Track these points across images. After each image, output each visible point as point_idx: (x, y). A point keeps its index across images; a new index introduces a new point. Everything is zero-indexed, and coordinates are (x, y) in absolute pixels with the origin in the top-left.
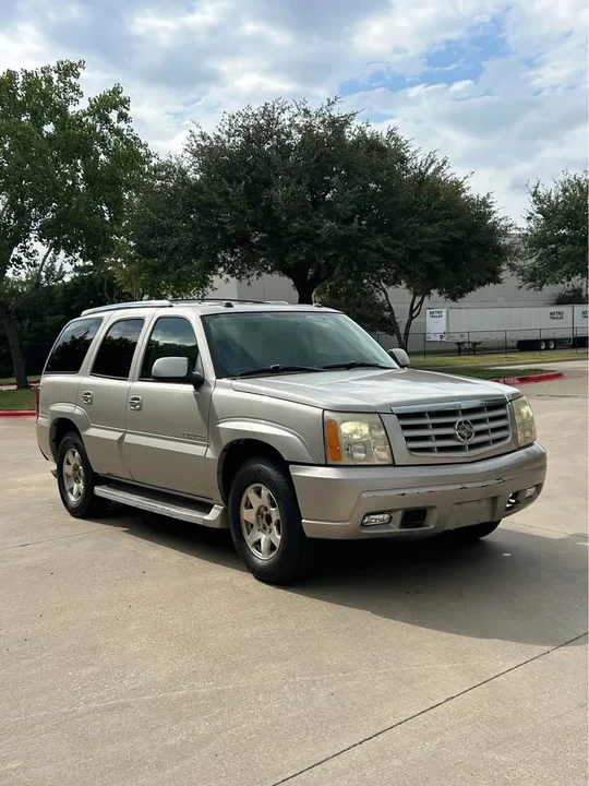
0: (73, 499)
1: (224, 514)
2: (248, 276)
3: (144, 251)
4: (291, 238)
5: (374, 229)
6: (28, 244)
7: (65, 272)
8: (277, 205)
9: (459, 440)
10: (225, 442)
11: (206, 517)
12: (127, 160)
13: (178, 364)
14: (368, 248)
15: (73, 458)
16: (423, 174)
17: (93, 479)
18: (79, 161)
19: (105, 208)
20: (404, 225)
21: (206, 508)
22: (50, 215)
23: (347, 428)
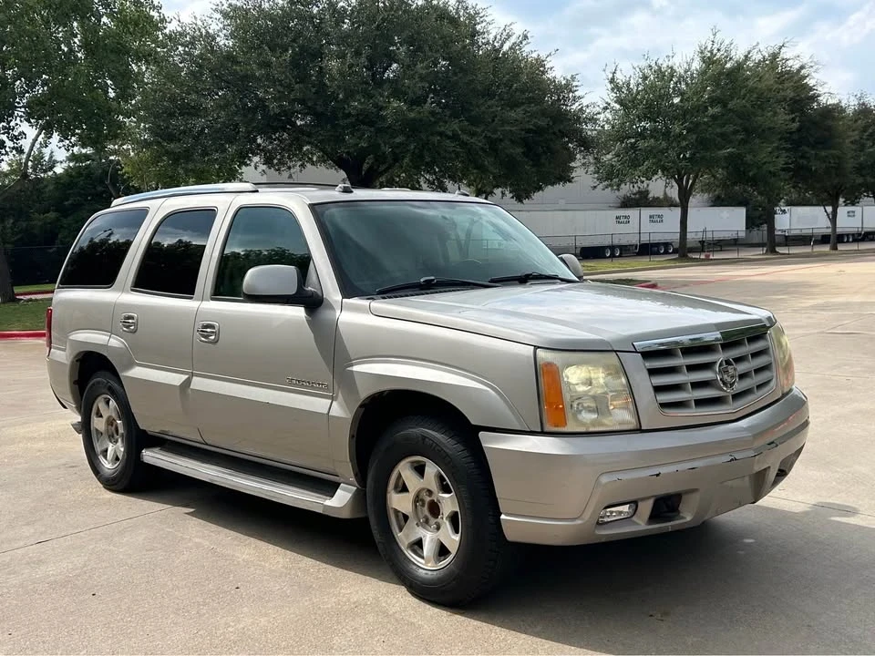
0: (108, 466)
1: (359, 498)
2: (289, 168)
3: (163, 135)
4: (348, 121)
5: (448, 113)
6: (12, 124)
7: (55, 162)
8: (332, 79)
9: (722, 390)
12: (136, 25)
15: (107, 409)
18: (75, 24)
19: (109, 82)
20: (483, 108)
22: (39, 90)
23: (575, 376)
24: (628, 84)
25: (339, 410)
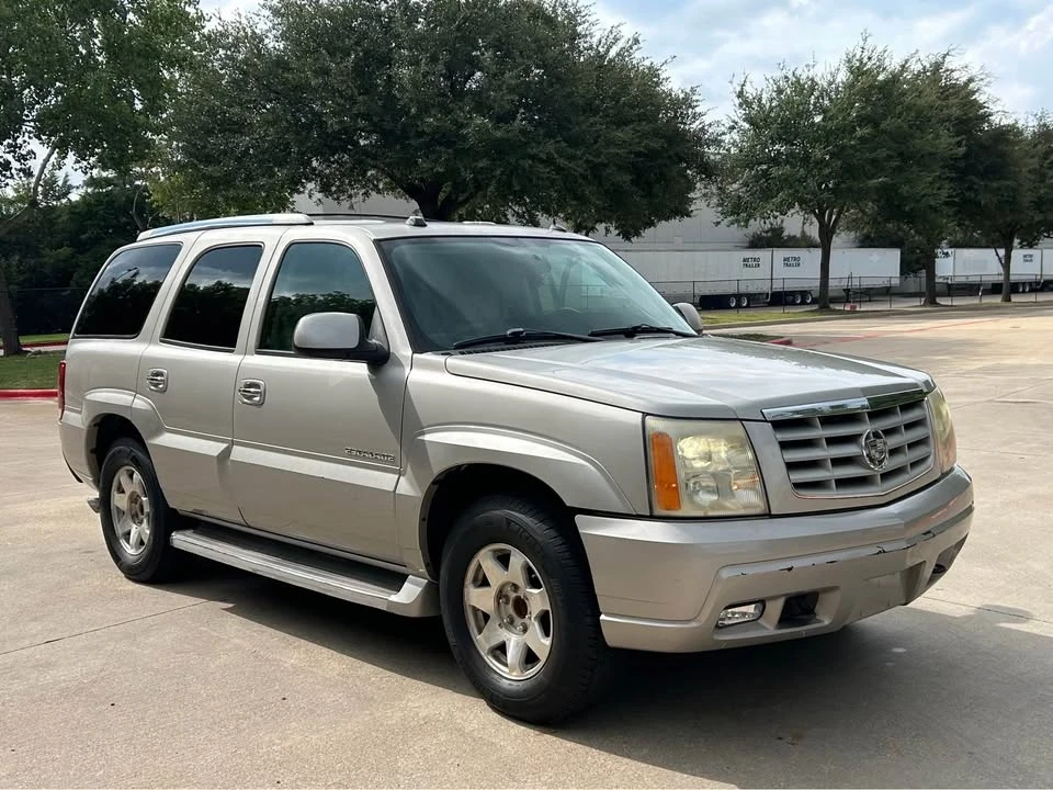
0: (130, 551)
1: (431, 593)
2: (350, 196)
3: (199, 155)
4: (422, 140)
5: (542, 132)
6: (19, 141)
7: (70, 187)
9: (868, 468)
10: (438, 466)
11: (395, 598)
12: (169, 23)
13: (340, 326)
14: (533, 157)
15: (130, 483)
16: (602, 57)
17: (167, 519)
18: (96, 22)
19: (136, 92)
20: (584, 127)
21: (395, 580)
22: (52, 100)
23: (691, 449)
24: (760, 100)
25: (408, 487)
